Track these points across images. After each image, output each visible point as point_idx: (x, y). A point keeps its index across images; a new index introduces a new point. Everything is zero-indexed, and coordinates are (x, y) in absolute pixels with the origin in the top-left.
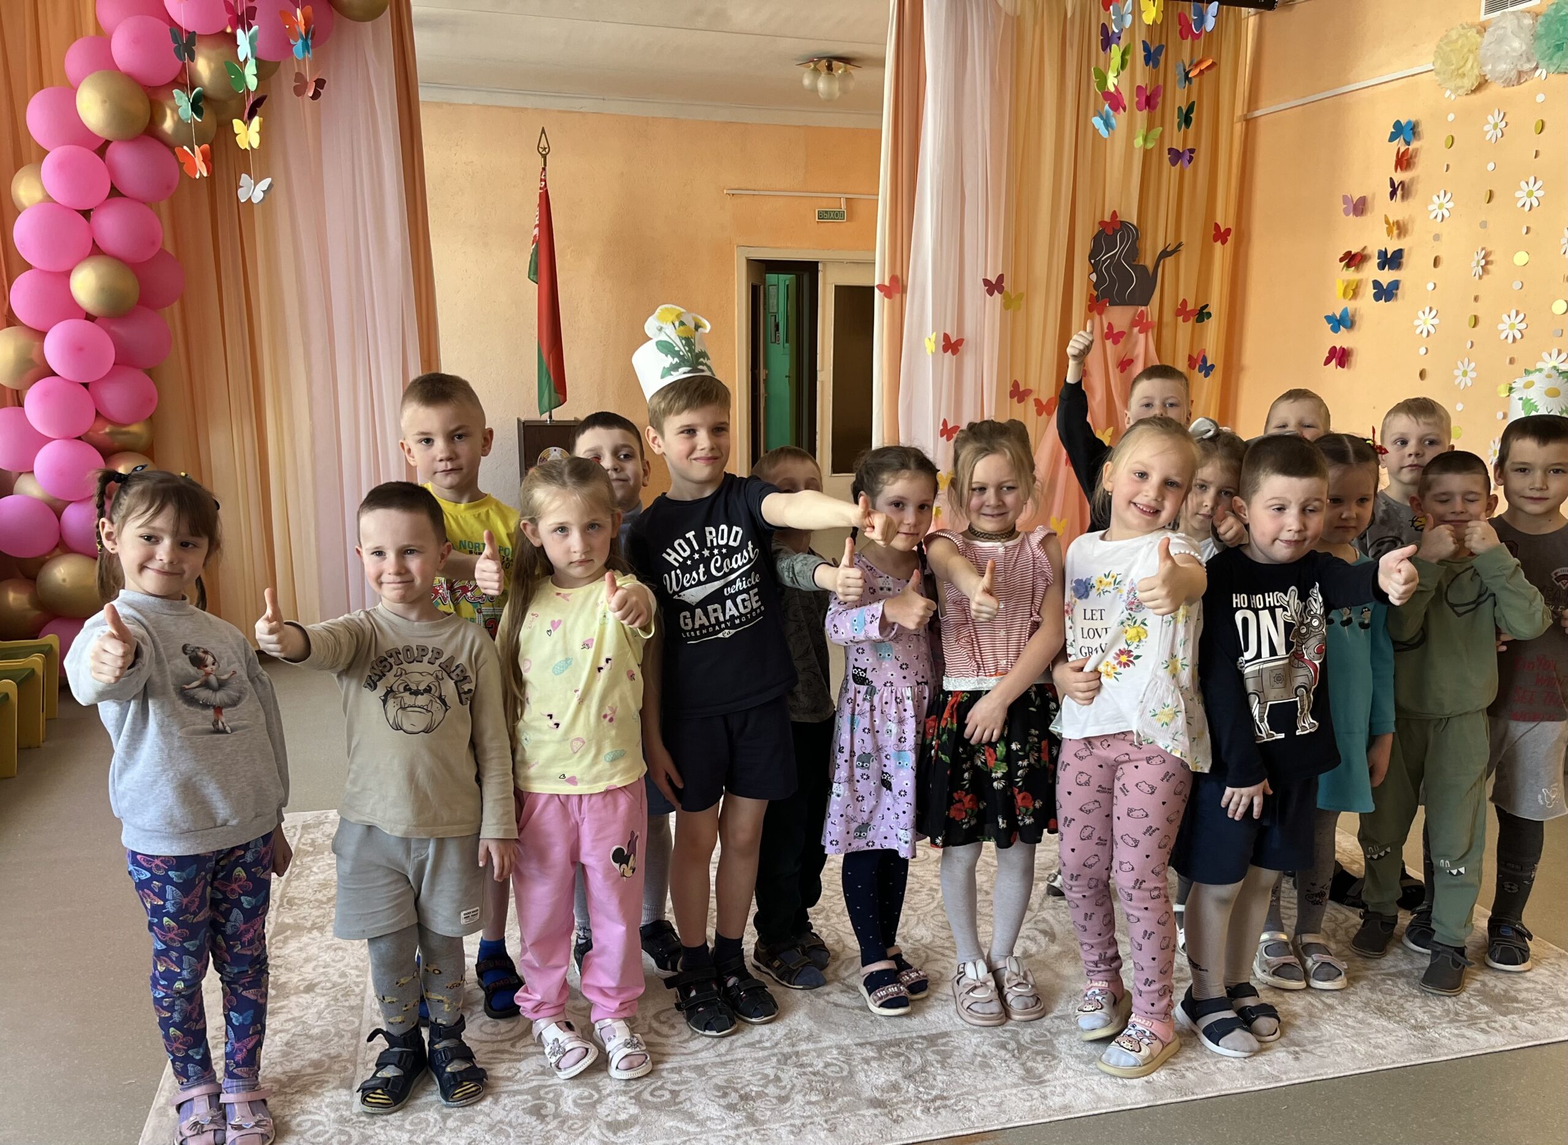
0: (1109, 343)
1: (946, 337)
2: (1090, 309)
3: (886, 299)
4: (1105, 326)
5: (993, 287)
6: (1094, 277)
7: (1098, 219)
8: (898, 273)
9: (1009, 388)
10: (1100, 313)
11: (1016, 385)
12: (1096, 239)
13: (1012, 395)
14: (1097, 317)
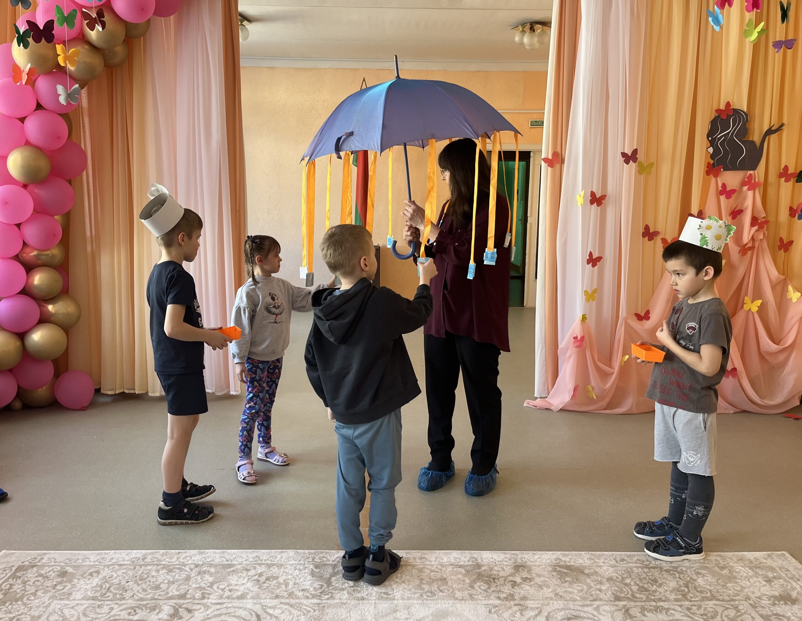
0: (723, 198)
1: (593, 194)
2: (708, 173)
3: (549, 168)
4: (720, 185)
5: (629, 158)
6: (711, 150)
7: (715, 108)
8: (559, 150)
9: (642, 230)
10: (716, 176)
12: (714, 123)
13: (644, 235)
14: (713, 179)
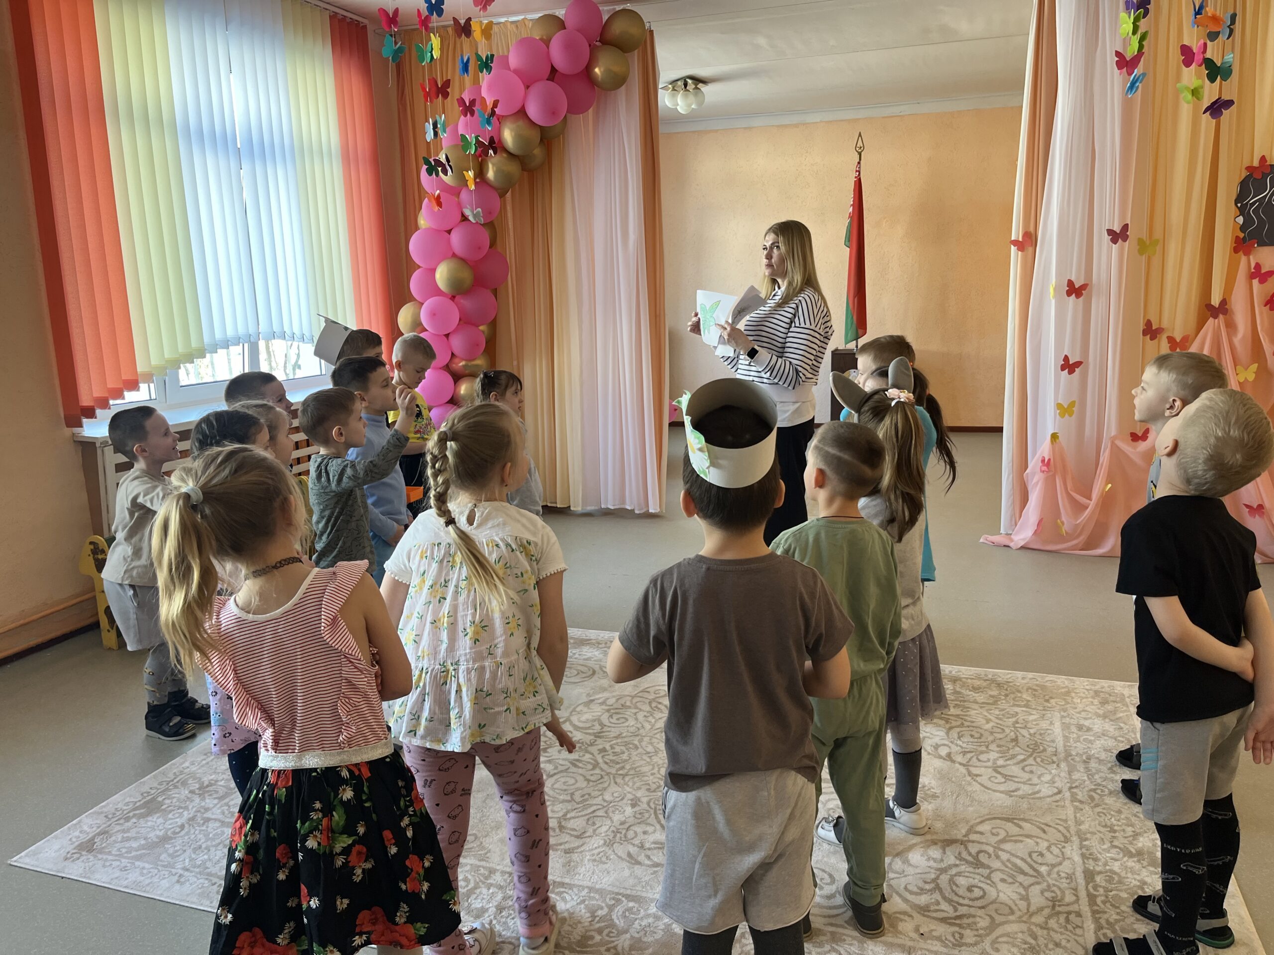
0: (1255, 282)
2: (1236, 250)
3: (1020, 253)
4: (1253, 265)
5: (1116, 236)
6: (1240, 220)
8: (1032, 229)
9: (1142, 327)
10: (1247, 253)
11: (1149, 324)
12: (1244, 184)
14: (1244, 259)
